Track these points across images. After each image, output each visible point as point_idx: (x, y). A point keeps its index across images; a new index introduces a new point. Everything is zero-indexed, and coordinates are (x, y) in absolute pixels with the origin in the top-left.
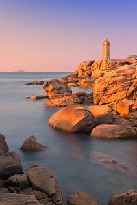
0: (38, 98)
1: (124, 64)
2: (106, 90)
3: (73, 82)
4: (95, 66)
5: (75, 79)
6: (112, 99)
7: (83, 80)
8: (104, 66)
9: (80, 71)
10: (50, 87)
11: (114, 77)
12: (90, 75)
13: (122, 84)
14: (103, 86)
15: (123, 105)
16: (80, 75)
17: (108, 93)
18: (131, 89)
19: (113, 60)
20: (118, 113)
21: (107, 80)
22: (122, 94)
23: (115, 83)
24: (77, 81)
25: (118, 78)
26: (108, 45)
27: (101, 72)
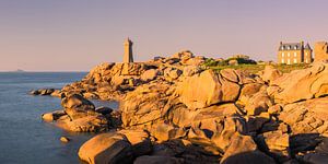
0: (56, 116)
1: (148, 67)
2: (137, 109)
3: (90, 90)
4: (116, 70)
5: (92, 87)
6: (145, 119)
7: (103, 89)
8: (125, 71)
9: (96, 76)
10: (70, 103)
12: (109, 81)
13: (156, 102)
14: (134, 105)
16: (97, 80)
17: (139, 112)
18: (167, 107)
19: (136, 63)
21: (139, 97)
22: (156, 114)
23: (148, 100)
25: (151, 95)
26: (131, 44)
27: (122, 78)
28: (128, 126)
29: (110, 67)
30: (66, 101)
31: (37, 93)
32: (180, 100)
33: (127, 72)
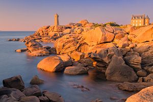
0: (22, 51)
1: (66, 28)
2: (64, 46)
3: (38, 39)
4: (50, 29)
5: (39, 37)
6: (68, 51)
7: (44, 38)
8: (55, 30)
9: (41, 32)
10: (30, 44)
11: (68, 38)
12: (48, 34)
13: (73, 43)
14: (62, 44)
15: (77, 55)
16: (41, 34)
17: (65, 47)
18: (78, 45)
19: (60, 26)
20: (74, 60)
21: (64, 40)
22: (73, 48)
23: (69, 42)
24: (41, 39)
25: (70, 39)
26: (58, 17)
27: (54, 33)
28: (59, 54)
29: (48, 28)
30: (28, 43)
31: (11, 40)
32: (85, 41)
33: (56, 30)
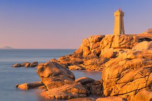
2: (119, 76)
3: (76, 63)
4: (105, 43)
9: (85, 49)
10: (47, 72)
11: (130, 59)
13: (141, 69)
14: (116, 72)
17: (122, 80)
19: (127, 35)
22: (140, 82)
23: (132, 67)
24: (82, 63)
26: (122, 15)
28: (109, 95)
29: (100, 39)
30: (42, 70)
31: (19, 66)
33: (117, 45)
